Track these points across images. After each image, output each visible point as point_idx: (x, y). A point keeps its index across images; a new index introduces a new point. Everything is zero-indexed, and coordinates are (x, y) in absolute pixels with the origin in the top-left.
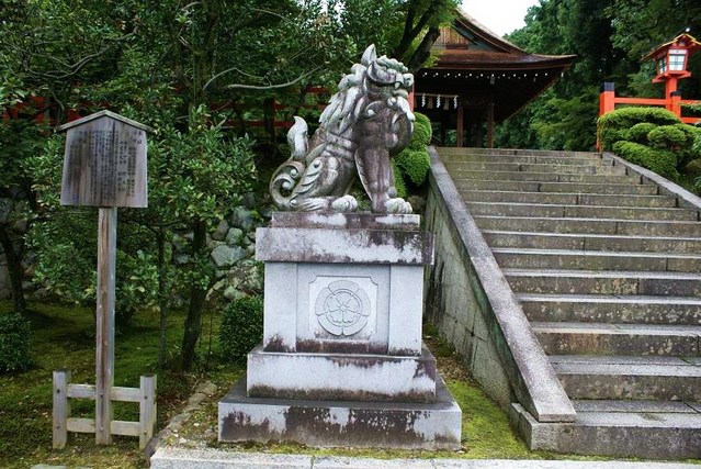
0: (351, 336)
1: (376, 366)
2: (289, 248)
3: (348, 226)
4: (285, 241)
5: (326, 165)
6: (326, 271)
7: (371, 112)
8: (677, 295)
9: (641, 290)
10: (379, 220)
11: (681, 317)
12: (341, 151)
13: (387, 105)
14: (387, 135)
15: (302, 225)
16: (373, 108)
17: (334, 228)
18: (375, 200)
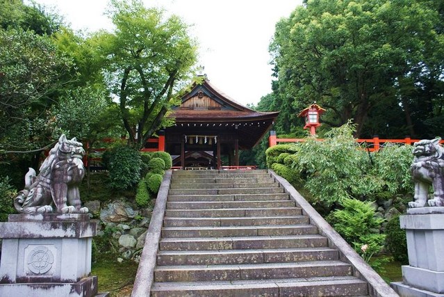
0: (44, 274)
1: (52, 288)
2: (13, 232)
3: (44, 220)
4: (11, 228)
5: (36, 192)
6: (33, 242)
7: (58, 166)
8: (254, 249)
9: (235, 247)
10: (58, 217)
11: (245, 260)
12: (45, 185)
13: (66, 163)
14: (65, 177)
15: (23, 220)
16: (59, 164)
17: (37, 221)
18: (58, 207)
